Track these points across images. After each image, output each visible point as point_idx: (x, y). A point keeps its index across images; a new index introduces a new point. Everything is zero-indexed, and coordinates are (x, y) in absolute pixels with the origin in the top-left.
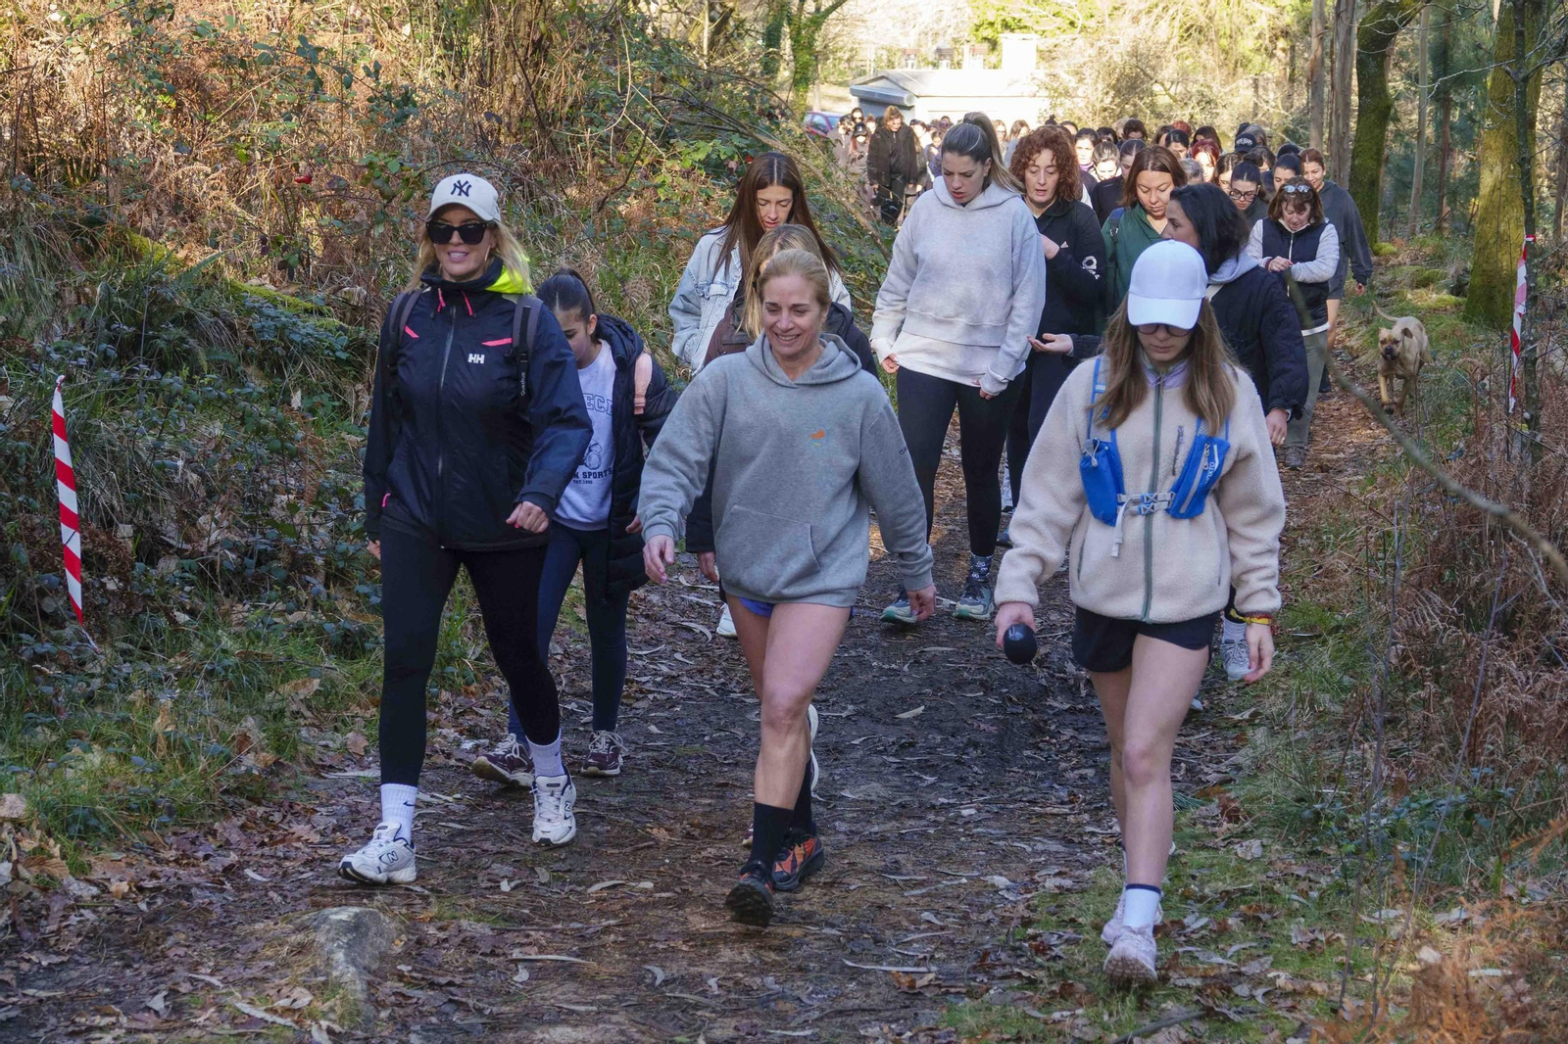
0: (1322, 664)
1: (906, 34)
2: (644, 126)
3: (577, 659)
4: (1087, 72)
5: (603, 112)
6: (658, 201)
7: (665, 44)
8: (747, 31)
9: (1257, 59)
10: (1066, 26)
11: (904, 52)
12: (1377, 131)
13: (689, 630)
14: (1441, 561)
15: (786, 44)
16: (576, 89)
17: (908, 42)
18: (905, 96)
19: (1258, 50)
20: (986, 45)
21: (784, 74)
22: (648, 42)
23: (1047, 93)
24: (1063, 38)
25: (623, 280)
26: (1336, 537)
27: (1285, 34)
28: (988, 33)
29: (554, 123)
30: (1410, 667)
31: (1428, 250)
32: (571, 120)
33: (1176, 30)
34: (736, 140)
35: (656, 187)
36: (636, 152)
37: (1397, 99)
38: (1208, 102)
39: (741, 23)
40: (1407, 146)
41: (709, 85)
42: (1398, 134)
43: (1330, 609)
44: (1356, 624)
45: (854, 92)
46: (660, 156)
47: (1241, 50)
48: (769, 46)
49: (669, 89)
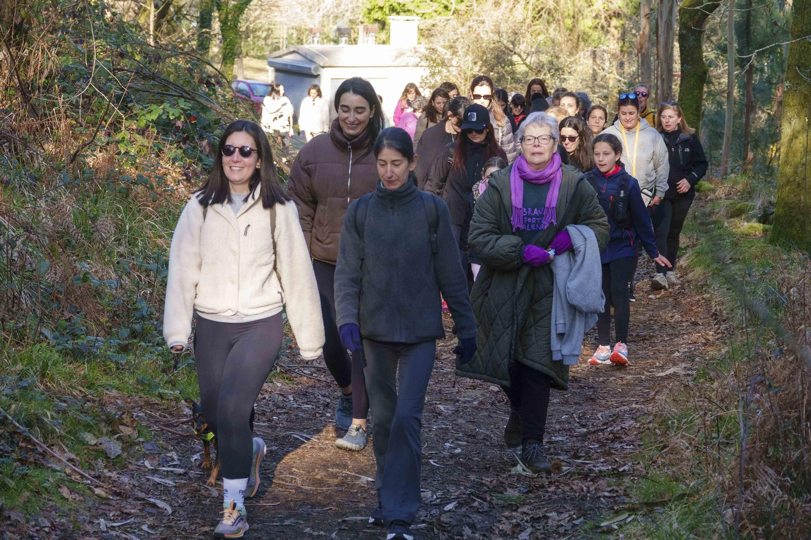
0: (671, 525)
1: (311, 17)
2: (106, 93)
3: (62, 531)
4: (459, 45)
5: (74, 82)
6: (119, 154)
7: (121, 25)
8: (184, 16)
9: (595, 35)
10: (441, 9)
11: (311, 31)
12: (696, 92)
13: (154, 505)
14: (767, 439)
15: (216, 26)
16: (50, 63)
17: (313, 23)
18: (313, 67)
19: (596, 28)
20: (377, 25)
21: (215, 49)
22: (107, 25)
23: (427, 64)
24: (439, 19)
25: (94, 219)
26: (679, 421)
27: (618, 15)
28: (378, 15)
29: (33, 91)
30: (744, 527)
31: (739, 187)
32: (48, 88)
33: (530, 12)
34: (182, 103)
35: (118, 142)
36: (101, 114)
37: (710, 66)
38: (557, 70)
39: (179, 9)
40: (720, 104)
41: (158, 59)
42: (710, 93)
43: (677, 480)
44: (697, 492)
45: (271, 64)
46: (120, 117)
47: (582, 28)
48: (202, 27)
49: (124, 63)
